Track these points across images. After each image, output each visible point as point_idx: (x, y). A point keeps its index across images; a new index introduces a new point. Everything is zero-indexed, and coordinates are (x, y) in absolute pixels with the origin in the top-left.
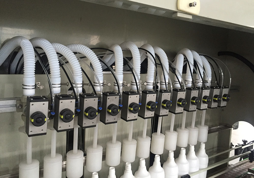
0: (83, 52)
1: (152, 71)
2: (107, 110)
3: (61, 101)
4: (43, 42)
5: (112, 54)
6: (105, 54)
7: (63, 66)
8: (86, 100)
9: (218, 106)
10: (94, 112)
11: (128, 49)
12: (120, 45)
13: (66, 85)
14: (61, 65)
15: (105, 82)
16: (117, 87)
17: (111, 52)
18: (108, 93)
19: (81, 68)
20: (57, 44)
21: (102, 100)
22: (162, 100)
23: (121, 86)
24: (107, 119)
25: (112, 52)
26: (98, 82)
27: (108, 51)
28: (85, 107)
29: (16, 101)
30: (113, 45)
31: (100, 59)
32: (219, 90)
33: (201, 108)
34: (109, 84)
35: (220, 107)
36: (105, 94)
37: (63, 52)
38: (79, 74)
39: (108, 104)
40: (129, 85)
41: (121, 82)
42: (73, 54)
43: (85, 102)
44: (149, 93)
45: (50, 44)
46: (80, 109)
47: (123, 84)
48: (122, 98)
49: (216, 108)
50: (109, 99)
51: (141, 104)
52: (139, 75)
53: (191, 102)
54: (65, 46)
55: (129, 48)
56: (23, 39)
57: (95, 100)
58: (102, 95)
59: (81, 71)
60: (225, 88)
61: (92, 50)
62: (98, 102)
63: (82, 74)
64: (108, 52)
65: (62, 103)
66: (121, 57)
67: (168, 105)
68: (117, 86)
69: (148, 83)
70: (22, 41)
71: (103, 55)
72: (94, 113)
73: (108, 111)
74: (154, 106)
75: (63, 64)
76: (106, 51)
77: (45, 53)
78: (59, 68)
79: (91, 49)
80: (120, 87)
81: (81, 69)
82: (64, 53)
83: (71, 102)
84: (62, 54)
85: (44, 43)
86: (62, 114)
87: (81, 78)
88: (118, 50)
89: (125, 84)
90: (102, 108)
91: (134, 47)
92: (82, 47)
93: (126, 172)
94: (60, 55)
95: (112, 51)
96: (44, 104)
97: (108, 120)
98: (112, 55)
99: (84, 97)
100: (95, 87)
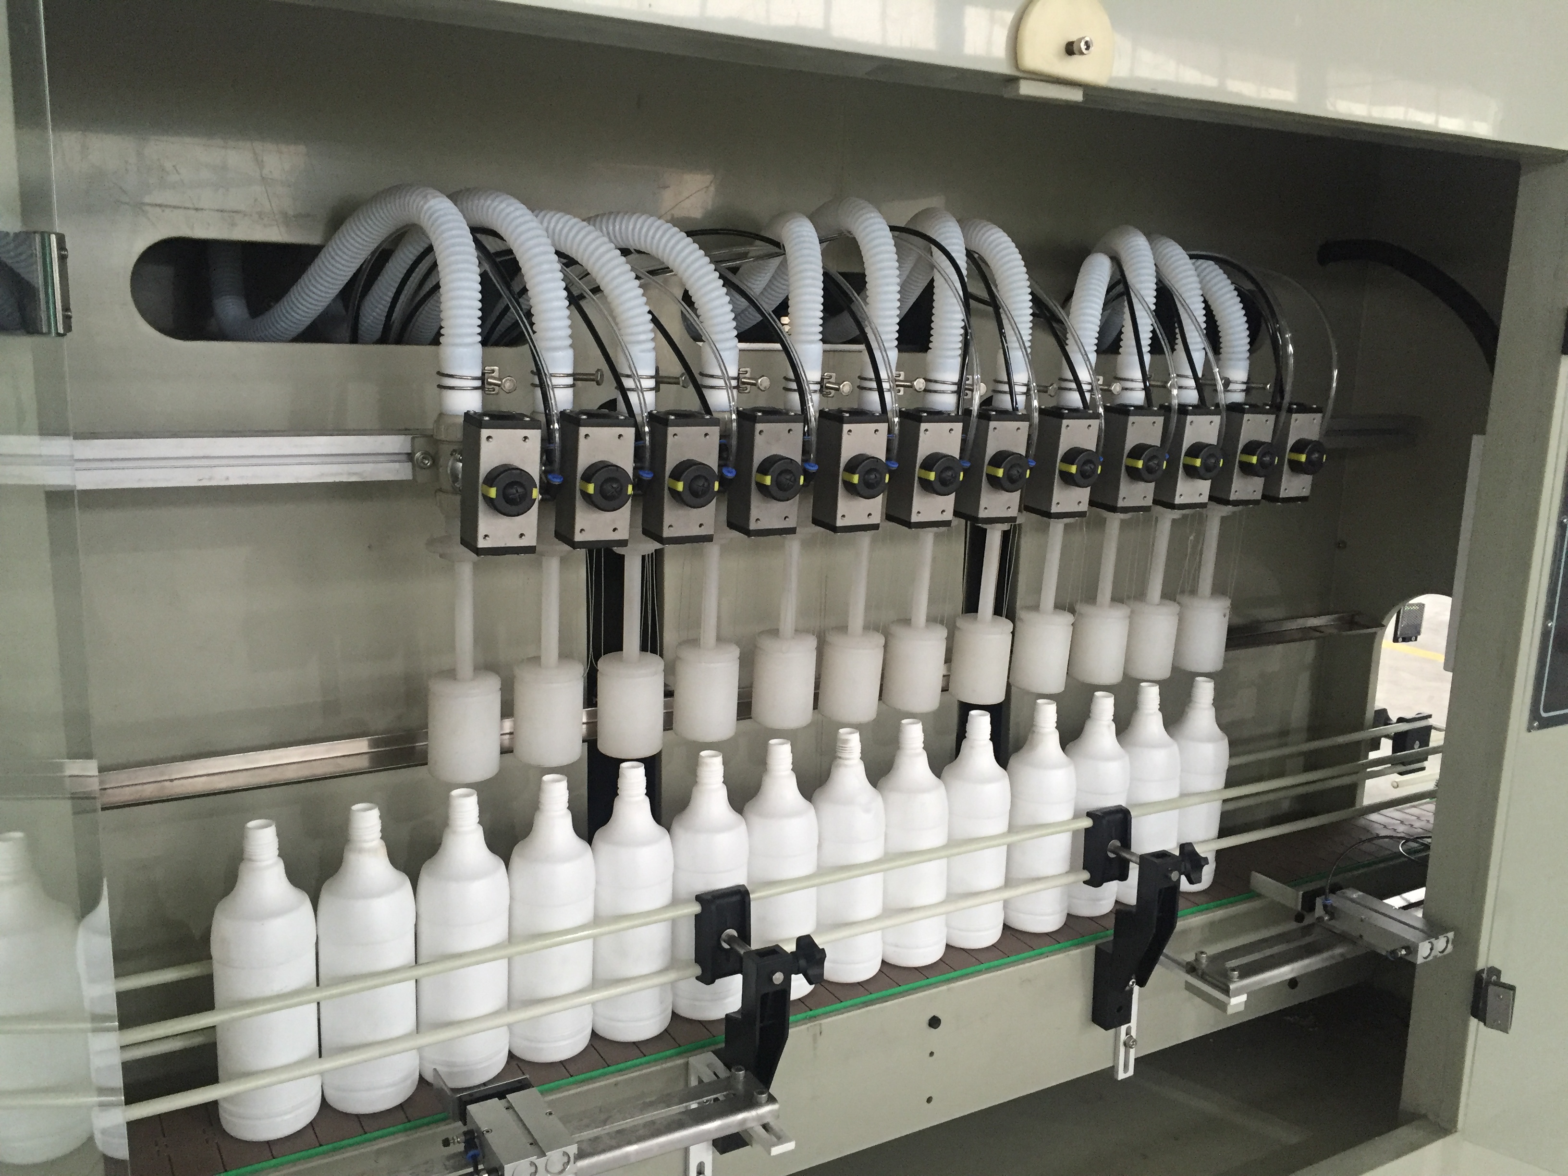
0: (654, 247)
1: (952, 328)
2: (755, 476)
3: (583, 431)
4: (503, 205)
5: (778, 255)
6: (746, 258)
7: (583, 303)
8: (675, 435)
9: (1264, 497)
10: (706, 480)
11: (849, 235)
12: (812, 218)
13: (593, 380)
14: (575, 300)
15: (748, 375)
16: (796, 396)
17: (771, 247)
18: (760, 412)
19: (650, 312)
20: (552, 213)
21: (734, 442)
22: (990, 451)
23: (815, 391)
24: (754, 513)
25: (778, 247)
26: (718, 372)
27: (758, 242)
28: (672, 460)
29: (413, 439)
30: (782, 214)
31: (730, 276)
32: (1272, 418)
33: (1177, 497)
34: (764, 382)
35: (1275, 499)
36: (747, 418)
37: (579, 245)
38: (643, 337)
39: (759, 456)
40: (846, 387)
41: (812, 374)
42: (617, 257)
43: (670, 439)
44: (932, 417)
45: (528, 215)
46: (652, 469)
47: (821, 383)
48: (813, 438)
49: (1255, 502)
50: (761, 432)
51: (896, 466)
52: (891, 349)
53: (1127, 467)
54: (585, 223)
55: (850, 230)
56: (429, 196)
57: (706, 435)
58: (734, 424)
59: (652, 326)
60: (1304, 409)
61: (690, 240)
62: (720, 445)
63: (652, 335)
64: (759, 248)
65: (589, 438)
66: (813, 266)
67: (1014, 472)
68: (795, 390)
69: (936, 382)
70: (425, 203)
71: (739, 259)
72: (706, 484)
73: (759, 480)
74: (950, 473)
75: (582, 297)
76: (751, 244)
77: (510, 252)
78: (567, 312)
79: (689, 234)
80: (809, 397)
81: (650, 317)
82: (581, 250)
83: (620, 436)
84: (573, 255)
85: (508, 210)
86: (588, 477)
87: (648, 351)
88: (803, 236)
89: (829, 383)
90: (734, 470)
91: (871, 221)
92: (652, 224)
93: (839, 766)
94: (567, 261)
95: (778, 244)
96: (526, 438)
97: (758, 520)
98: (776, 261)
99: (667, 420)
100: (706, 392)
